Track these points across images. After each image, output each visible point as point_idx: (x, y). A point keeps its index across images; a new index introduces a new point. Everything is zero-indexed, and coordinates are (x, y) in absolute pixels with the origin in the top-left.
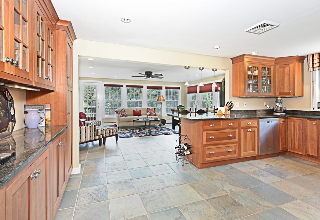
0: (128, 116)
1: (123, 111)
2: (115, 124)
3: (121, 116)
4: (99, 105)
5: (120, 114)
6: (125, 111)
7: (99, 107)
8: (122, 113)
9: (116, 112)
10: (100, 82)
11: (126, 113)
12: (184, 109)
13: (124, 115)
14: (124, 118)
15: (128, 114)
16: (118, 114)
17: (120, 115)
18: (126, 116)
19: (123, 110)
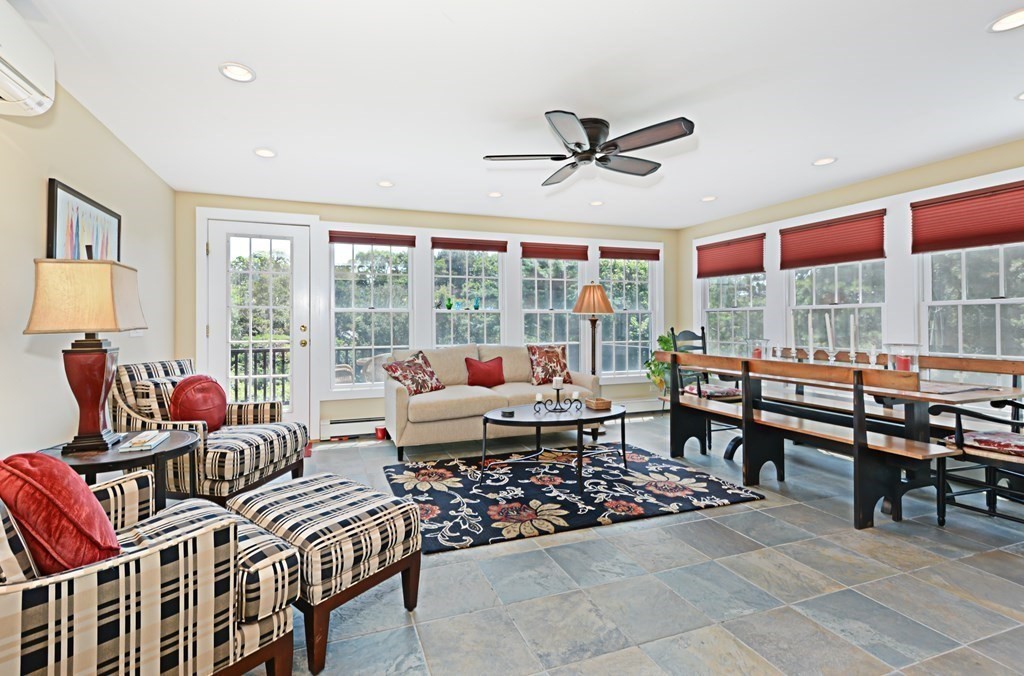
0: (444, 387)
1: (420, 361)
2: (380, 425)
3: (413, 387)
4: (304, 336)
5: (405, 377)
6: (426, 362)
7: (304, 344)
8: (417, 374)
9: (389, 368)
10: (312, 219)
11: (432, 373)
12: (704, 348)
13: (424, 381)
14: (426, 397)
15: (443, 380)
16: (397, 378)
17: (409, 382)
18: (437, 389)
19: (417, 356)
